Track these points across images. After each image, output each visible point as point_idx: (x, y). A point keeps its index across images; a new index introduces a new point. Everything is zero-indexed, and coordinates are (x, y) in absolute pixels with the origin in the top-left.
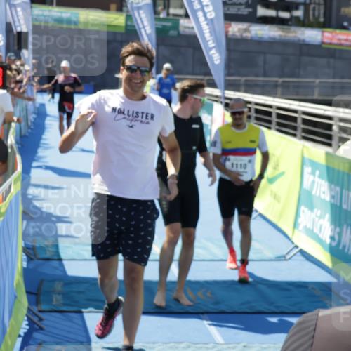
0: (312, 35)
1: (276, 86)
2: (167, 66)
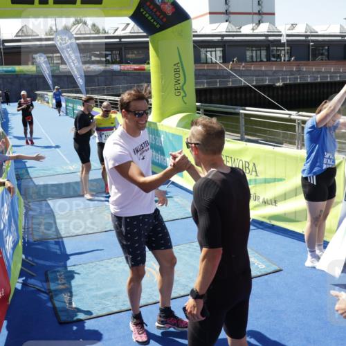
0: (116, 67)
1: (104, 90)
2: (56, 87)
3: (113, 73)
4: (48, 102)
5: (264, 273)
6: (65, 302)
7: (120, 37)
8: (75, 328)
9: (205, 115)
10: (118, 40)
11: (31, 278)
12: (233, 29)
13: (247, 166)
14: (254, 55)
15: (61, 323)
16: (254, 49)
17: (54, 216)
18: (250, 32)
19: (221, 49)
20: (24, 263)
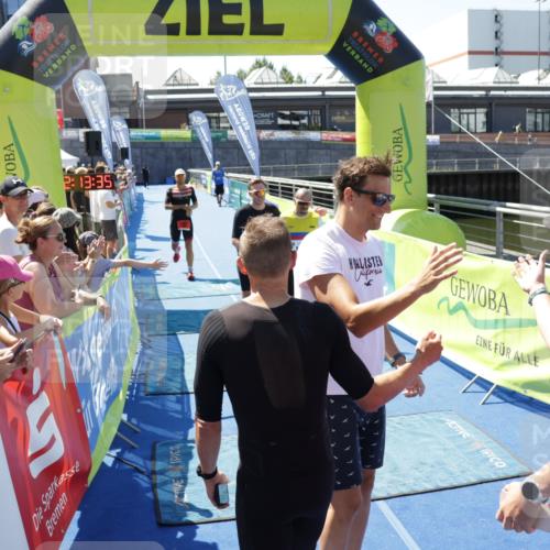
1: (294, 170)
2: (218, 163)
3: (310, 144)
4: (206, 187)
5: (502, 476)
6: (173, 493)
7: (323, 89)
8: (180, 535)
9: (442, 213)
10: (320, 93)
11: (130, 452)
12: (506, 78)
13: (492, 296)
14: (539, 120)
15: (161, 525)
16: (539, 110)
17: (183, 360)
18: (534, 83)
19: (484, 110)
20: (123, 427)
